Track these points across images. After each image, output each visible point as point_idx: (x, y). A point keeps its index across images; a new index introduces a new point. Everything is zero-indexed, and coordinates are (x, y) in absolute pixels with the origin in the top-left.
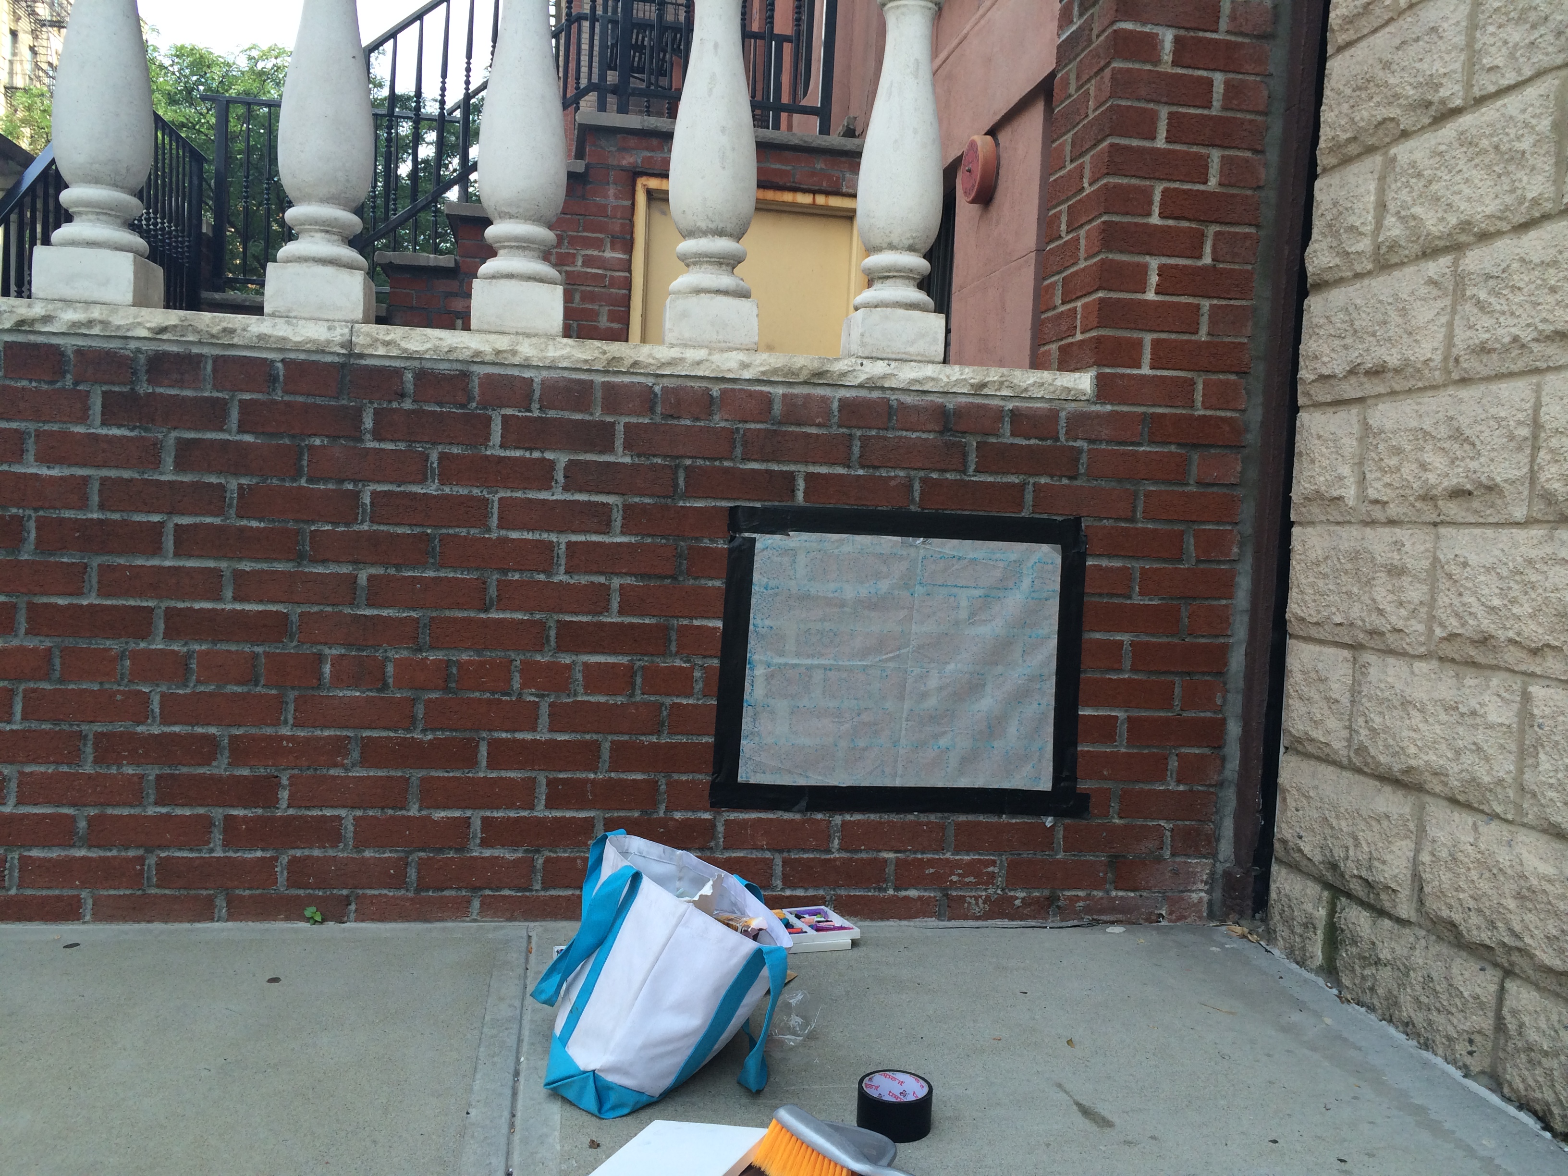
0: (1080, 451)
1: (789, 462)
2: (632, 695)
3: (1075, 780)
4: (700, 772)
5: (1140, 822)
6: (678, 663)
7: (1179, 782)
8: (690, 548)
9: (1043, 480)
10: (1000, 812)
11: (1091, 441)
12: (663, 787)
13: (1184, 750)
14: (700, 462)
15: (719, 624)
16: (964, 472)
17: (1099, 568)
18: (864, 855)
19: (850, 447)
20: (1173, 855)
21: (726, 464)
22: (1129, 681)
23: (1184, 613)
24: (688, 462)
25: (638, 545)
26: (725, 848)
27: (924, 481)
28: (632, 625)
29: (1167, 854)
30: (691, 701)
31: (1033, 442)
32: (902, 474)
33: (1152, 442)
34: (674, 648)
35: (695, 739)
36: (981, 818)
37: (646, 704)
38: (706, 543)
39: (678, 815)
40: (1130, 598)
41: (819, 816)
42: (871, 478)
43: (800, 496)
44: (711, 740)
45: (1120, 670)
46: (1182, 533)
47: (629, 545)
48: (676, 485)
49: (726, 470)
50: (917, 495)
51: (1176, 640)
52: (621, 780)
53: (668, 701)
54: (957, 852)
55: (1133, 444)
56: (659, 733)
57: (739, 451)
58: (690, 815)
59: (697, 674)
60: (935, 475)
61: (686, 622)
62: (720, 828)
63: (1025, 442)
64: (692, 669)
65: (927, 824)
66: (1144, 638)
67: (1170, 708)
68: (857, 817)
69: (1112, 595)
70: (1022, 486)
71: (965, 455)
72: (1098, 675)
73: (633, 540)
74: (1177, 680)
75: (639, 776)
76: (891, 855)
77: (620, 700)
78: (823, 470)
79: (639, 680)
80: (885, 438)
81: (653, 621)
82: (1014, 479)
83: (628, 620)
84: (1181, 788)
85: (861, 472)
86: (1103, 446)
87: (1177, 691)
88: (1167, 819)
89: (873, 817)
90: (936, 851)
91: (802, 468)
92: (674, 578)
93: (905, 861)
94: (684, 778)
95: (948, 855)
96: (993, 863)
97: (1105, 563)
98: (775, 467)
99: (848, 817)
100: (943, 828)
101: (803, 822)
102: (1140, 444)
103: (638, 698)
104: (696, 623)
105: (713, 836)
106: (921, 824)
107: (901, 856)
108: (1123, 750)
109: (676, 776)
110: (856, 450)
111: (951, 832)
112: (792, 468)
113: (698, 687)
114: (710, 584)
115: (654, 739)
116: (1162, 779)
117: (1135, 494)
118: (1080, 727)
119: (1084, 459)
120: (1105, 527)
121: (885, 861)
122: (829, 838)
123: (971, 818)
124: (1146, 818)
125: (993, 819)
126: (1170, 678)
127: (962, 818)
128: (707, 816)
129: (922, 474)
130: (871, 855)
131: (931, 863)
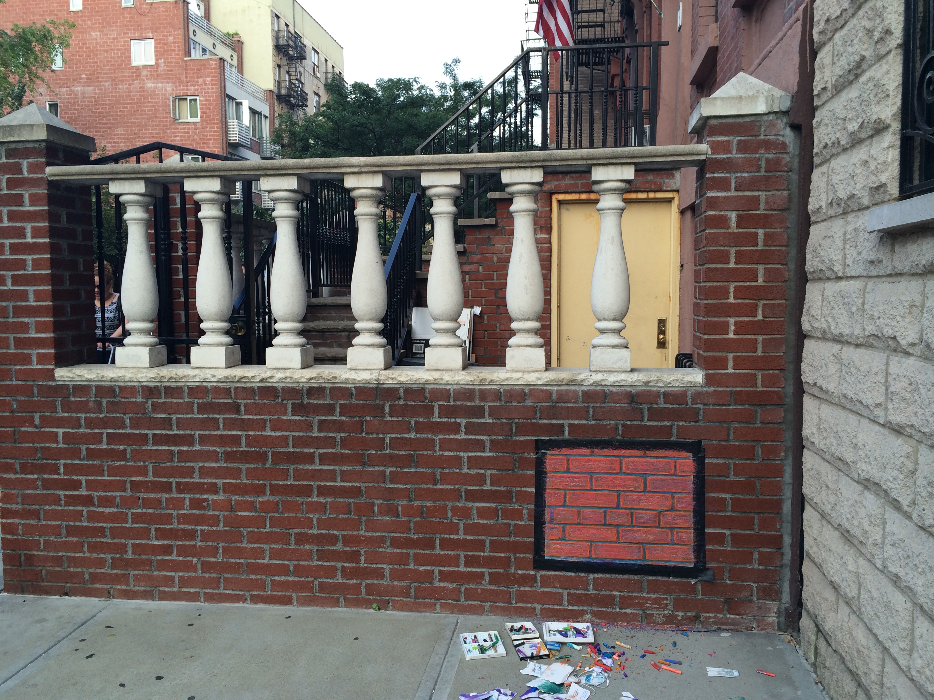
0: (699, 409)
1: (561, 419)
2: (498, 520)
3: (705, 563)
4: (528, 553)
5: (740, 583)
6: (516, 506)
7: (759, 564)
8: (519, 458)
9: (681, 423)
10: (669, 576)
11: (704, 405)
12: (513, 560)
13: (761, 549)
14: (522, 421)
15: (533, 490)
16: (642, 420)
17: (711, 463)
18: (604, 593)
19: (588, 412)
20: (758, 599)
21: (533, 421)
22: (730, 516)
23: (758, 484)
24: (517, 421)
25: (497, 456)
26: (541, 587)
27: (623, 425)
28: (496, 491)
29: (755, 599)
30: (523, 523)
31: (675, 406)
32: (613, 422)
33: (735, 404)
34: (514, 500)
35: (525, 539)
36: (660, 578)
37: (504, 524)
38: (526, 455)
39: (520, 572)
40: (729, 477)
41: (583, 574)
42: (599, 425)
43: (566, 433)
44: (532, 540)
45: (726, 511)
46: (754, 446)
47: (493, 456)
48: (512, 431)
49: (533, 424)
50: (620, 432)
51: (754, 497)
52: (494, 556)
53: (513, 523)
54: (648, 593)
55: (725, 405)
56: (510, 536)
57: (538, 415)
58: (525, 572)
59: (525, 511)
60: (628, 423)
61: (519, 489)
62: (539, 578)
63: (671, 406)
64: (522, 509)
65: (634, 580)
66: (737, 496)
67: (753, 529)
68: (600, 575)
69: (719, 476)
70: (671, 427)
71: (642, 413)
72: (714, 514)
73: (495, 454)
74: (756, 516)
75: (502, 555)
76: (617, 593)
77: (492, 522)
78: (576, 422)
79: (500, 514)
80: (604, 407)
81: (505, 489)
82: (667, 423)
83: (494, 488)
84: (761, 567)
85: (593, 422)
86: (711, 407)
87: (756, 521)
88: (754, 582)
89: (608, 576)
90: (638, 592)
91: (567, 421)
92: (513, 470)
93: (624, 596)
94: (521, 556)
95: (645, 594)
96: (667, 599)
97: (715, 461)
98: (555, 421)
99: (596, 575)
100: (641, 582)
101: (575, 577)
102: (730, 405)
103: (500, 521)
104: (524, 489)
105: (536, 582)
106: (630, 580)
107: (622, 594)
108: (729, 549)
109: (518, 555)
110: (591, 412)
111: (645, 584)
112: (562, 422)
113: (526, 517)
114: (528, 472)
115: (508, 539)
116: (751, 563)
117: (729, 429)
118: (706, 537)
119: (701, 412)
120: (713, 444)
121: (614, 596)
122: (588, 584)
123: (655, 578)
124: (743, 581)
125: (666, 579)
126: (752, 515)
127: (650, 578)
128: (532, 573)
129: (622, 422)
130: (609, 593)
131: (636, 597)
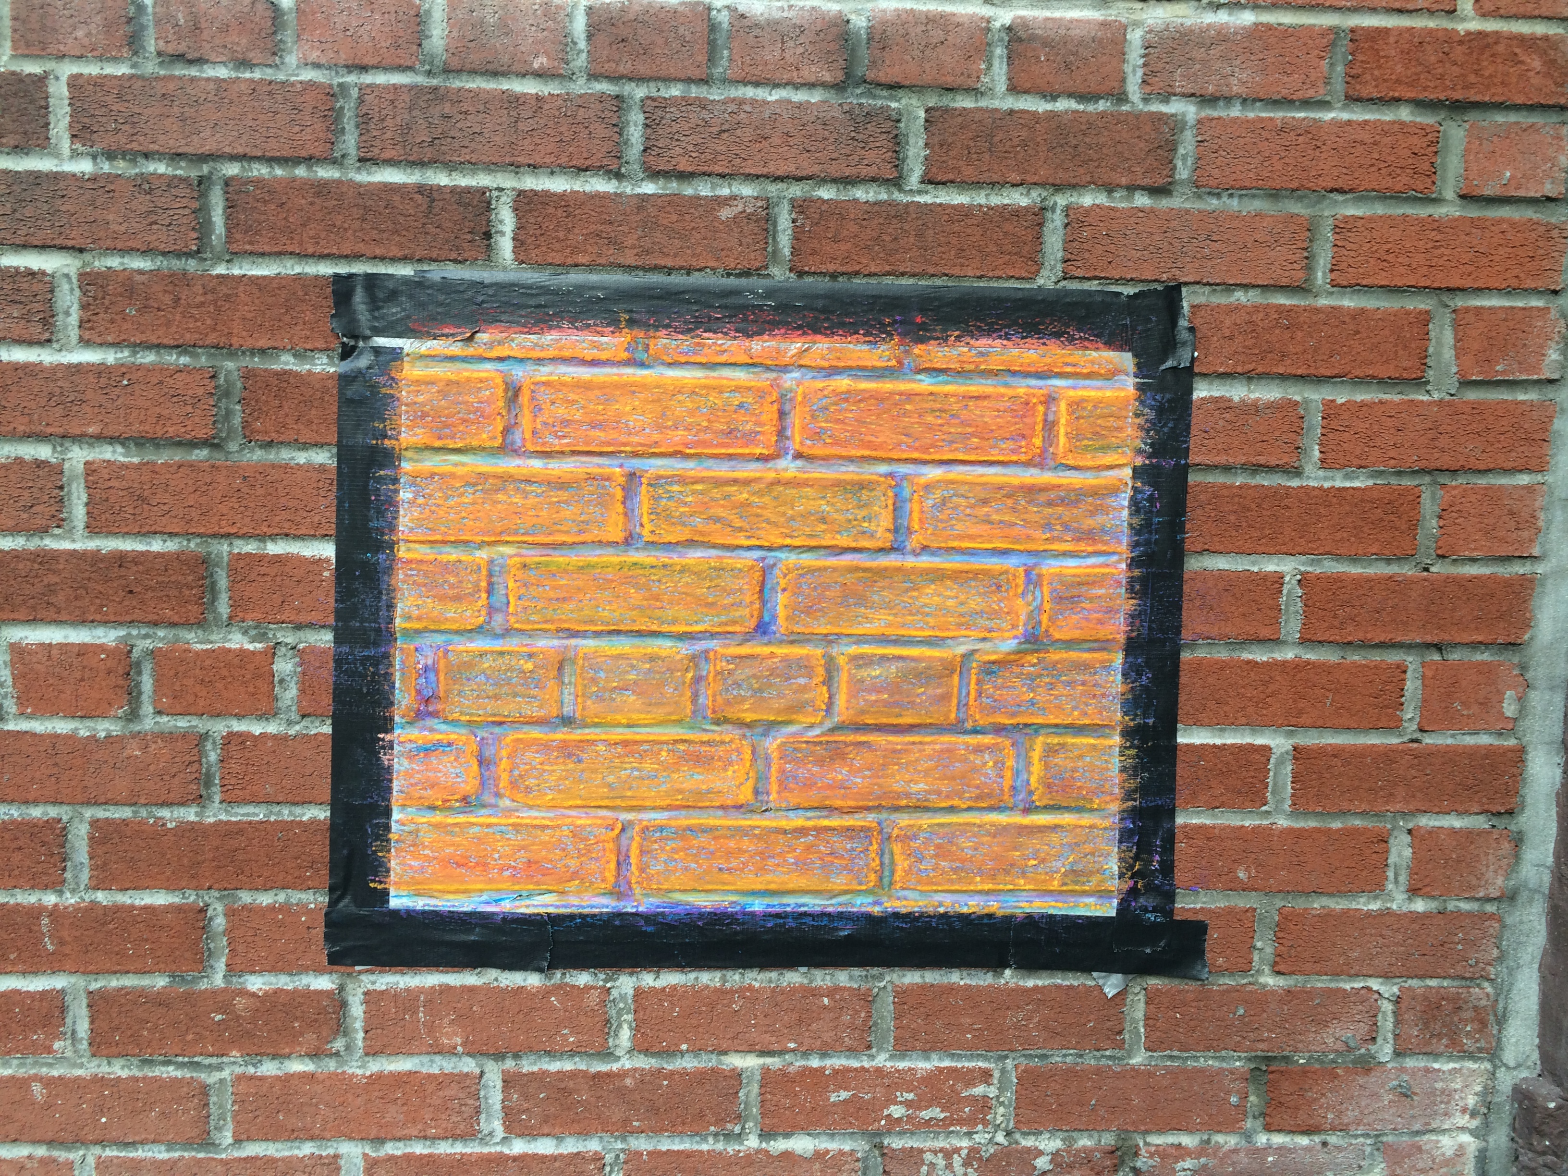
0: (1175, 124)
1: (474, 166)
2: (133, 715)
3: (1170, 897)
4: (300, 884)
5: (1321, 983)
6: (237, 641)
7: (1414, 891)
8: (248, 375)
9: (1087, 200)
10: (997, 964)
11: (1206, 100)
12: (220, 922)
13: (1426, 822)
14: (260, 171)
15: (327, 550)
16: (897, 182)
17: (1223, 405)
18: (688, 1063)
19: (619, 128)
20: (1398, 1054)
21: (325, 173)
22: (1298, 666)
23: (1429, 506)
24: (232, 170)
25: (122, 370)
26: (371, 1052)
27: (800, 207)
28: (121, 559)
29: (1385, 1051)
30: (272, 728)
31: (1063, 105)
32: (747, 190)
33: (1353, 99)
34: (224, 608)
35: (286, 813)
36: (956, 977)
37: (170, 737)
38: (287, 362)
39: (256, 983)
40: (1297, 472)
41: (582, 978)
42: (673, 201)
43: (505, 246)
44: (323, 814)
45: (1275, 641)
46: (1425, 319)
47: (100, 370)
48: (204, 228)
49: (322, 188)
50: (785, 241)
51: (1407, 570)
52: (117, 909)
53: (220, 728)
54: (902, 1049)
55: (1306, 104)
56: (200, 800)
57: (350, 142)
58: (284, 982)
59: (284, 666)
60: (826, 193)
61: (250, 547)
62: (357, 1010)
63: (1041, 106)
64: (271, 653)
65: (832, 992)
66: (1331, 567)
67: (1394, 726)
68: (671, 978)
69: (1257, 468)
70: (1038, 216)
71: (897, 142)
72: (1222, 654)
73: (110, 357)
74: (1412, 661)
75: (160, 899)
76: (748, 1062)
77: (104, 728)
78: (558, 185)
79: (147, 683)
80: (703, 104)
81: (172, 546)
82: (1019, 199)
83: (109, 545)
84: (1420, 906)
85: (649, 188)
86: (1236, 112)
87: (1412, 686)
88: (1386, 976)
89: (708, 978)
90: (852, 1051)
91: (507, 181)
92: (213, 444)
93: (782, 1073)
94: (265, 899)
95: (882, 1060)
96: (986, 1076)
97: (1237, 392)
98: (441, 179)
99: (648, 979)
100: (868, 999)
101: (546, 993)
102: (1324, 105)
103: (149, 722)
104: (274, 548)
105: (340, 1027)
106: (816, 993)
107: (774, 1062)
108: (1283, 822)
109: (246, 897)
110: (635, 134)
111: (886, 1007)
112: (482, 180)
113: (289, 695)
114: (301, 458)
115: (190, 814)
116: (1376, 887)
117: (1311, 228)
118: (1181, 770)
119: (1187, 145)
120: (1238, 308)
121: (737, 1075)
122: (607, 1026)
123: (932, 977)
124: (1336, 974)
125: (982, 979)
126: (1393, 657)
127: (912, 978)
128: (323, 983)
129: (796, 190)
130: (707, 1062)
131: (841, 1077)
